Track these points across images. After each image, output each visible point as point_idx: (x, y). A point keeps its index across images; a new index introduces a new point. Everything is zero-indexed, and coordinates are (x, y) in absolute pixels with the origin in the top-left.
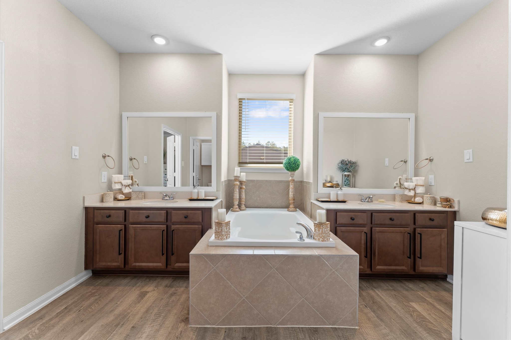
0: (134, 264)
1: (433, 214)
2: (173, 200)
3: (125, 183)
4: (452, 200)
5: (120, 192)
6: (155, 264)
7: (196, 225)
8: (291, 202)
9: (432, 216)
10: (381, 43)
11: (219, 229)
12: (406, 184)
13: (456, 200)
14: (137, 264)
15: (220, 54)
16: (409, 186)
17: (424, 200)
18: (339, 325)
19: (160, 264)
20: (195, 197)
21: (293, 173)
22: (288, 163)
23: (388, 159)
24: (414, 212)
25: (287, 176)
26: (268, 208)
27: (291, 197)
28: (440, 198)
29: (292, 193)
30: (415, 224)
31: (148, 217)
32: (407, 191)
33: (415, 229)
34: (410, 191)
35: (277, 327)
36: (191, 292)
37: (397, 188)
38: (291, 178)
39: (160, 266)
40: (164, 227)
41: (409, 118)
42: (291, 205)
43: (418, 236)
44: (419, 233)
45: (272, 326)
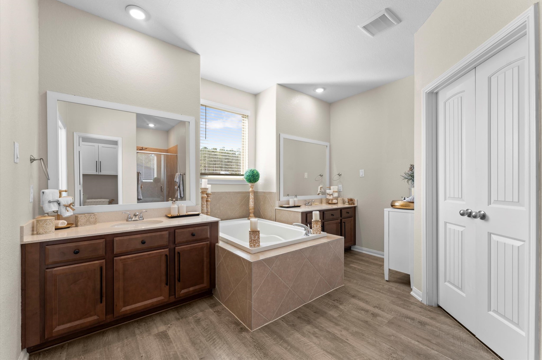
0: (124, 309)
1: (348, 209)
2: (143, 220)
3: (65, 203)
4: (353, 200)
5: (58, 216)
6: (155, 300)
7: (202, 242)
8: (251, 211)
9: (348, 210)
10: (320, 91)
11: (255, 237)
12: (328, 191)
13: (356, 200)
14: (128, 308)
15: (198, 54)
16: (329, 192)
17: (338, 201)
18: (336, 288)
19: (161, 298)
20: (176, 214)
21: (253, 184)
22: (252, 176)
23: (307, 173)
24: (341, 209)
25: (249, 187)
26: (227, 220)
27: (252, 206)
28: (348, 199)
29: (253, 203)
30: (341, 216)
31: (143, 243)
32: (329, 195)
33: (341, 220)
34: (330, 196)
35: (309, 303)
36: (253, 298)
37: (320, 195)
38: (251, 189)
39: (162, 299)
40: (166, 251)
41: (327, 146)
42: (252, 214)
43: (343, 224)
44: (343, 222)
45: (306, 304)
